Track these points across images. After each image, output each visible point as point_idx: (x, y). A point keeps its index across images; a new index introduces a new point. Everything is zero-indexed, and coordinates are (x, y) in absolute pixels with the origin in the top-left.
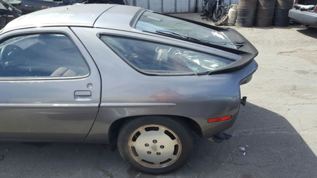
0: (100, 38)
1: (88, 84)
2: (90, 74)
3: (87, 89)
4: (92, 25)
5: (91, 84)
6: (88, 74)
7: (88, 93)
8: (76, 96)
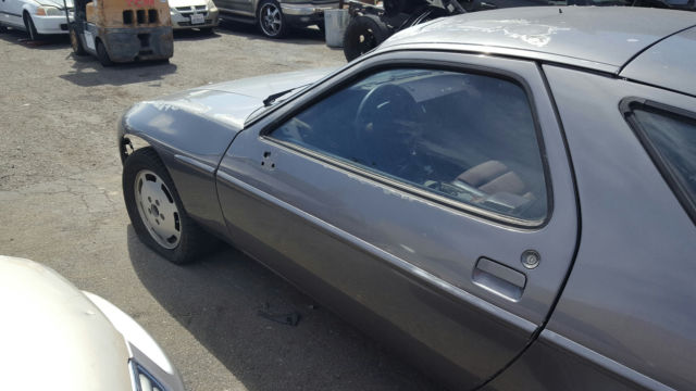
0: (627, 116)
1: (528, 253)
2: (546, 222)
3: (520, 268)
4: (613, 70)
5: (538, 256)
6: (541, 222)
7: (519, 280)
8: (478, 271)
